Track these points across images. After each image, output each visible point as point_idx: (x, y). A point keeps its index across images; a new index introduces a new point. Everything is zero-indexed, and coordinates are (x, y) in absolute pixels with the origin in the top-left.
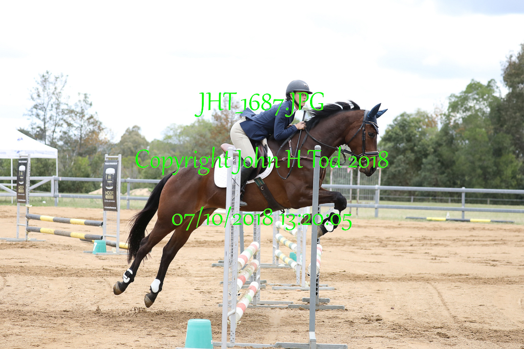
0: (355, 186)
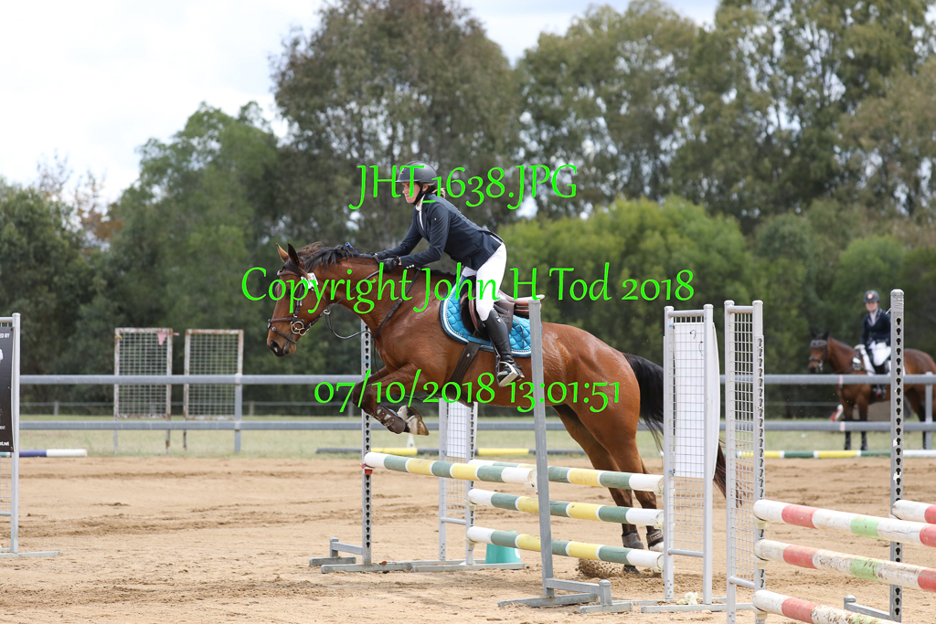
0: (178, 379)
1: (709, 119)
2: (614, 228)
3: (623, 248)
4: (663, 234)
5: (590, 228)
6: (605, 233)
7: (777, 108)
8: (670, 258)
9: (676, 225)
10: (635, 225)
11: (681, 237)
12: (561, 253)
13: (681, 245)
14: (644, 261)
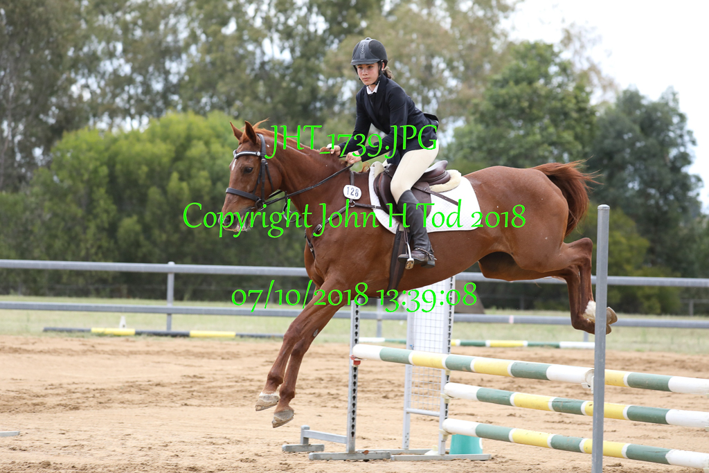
1: (214, 48)
2: (165, 138)
3: (173, 155)
4: (207, 144)
5: (145, 137)
6: (158, 141)
7: (272, 40)
8: (214, 164)
9: (218, 136)
10: (183, 135)
11: (223, 146)
12: (119, 158)
13: (224, 154)
14: (190, 167)
